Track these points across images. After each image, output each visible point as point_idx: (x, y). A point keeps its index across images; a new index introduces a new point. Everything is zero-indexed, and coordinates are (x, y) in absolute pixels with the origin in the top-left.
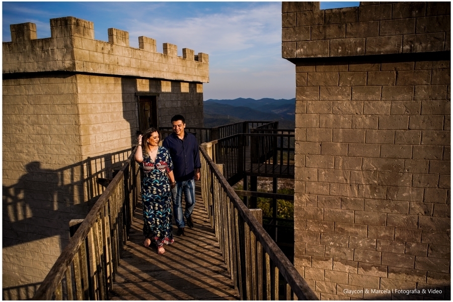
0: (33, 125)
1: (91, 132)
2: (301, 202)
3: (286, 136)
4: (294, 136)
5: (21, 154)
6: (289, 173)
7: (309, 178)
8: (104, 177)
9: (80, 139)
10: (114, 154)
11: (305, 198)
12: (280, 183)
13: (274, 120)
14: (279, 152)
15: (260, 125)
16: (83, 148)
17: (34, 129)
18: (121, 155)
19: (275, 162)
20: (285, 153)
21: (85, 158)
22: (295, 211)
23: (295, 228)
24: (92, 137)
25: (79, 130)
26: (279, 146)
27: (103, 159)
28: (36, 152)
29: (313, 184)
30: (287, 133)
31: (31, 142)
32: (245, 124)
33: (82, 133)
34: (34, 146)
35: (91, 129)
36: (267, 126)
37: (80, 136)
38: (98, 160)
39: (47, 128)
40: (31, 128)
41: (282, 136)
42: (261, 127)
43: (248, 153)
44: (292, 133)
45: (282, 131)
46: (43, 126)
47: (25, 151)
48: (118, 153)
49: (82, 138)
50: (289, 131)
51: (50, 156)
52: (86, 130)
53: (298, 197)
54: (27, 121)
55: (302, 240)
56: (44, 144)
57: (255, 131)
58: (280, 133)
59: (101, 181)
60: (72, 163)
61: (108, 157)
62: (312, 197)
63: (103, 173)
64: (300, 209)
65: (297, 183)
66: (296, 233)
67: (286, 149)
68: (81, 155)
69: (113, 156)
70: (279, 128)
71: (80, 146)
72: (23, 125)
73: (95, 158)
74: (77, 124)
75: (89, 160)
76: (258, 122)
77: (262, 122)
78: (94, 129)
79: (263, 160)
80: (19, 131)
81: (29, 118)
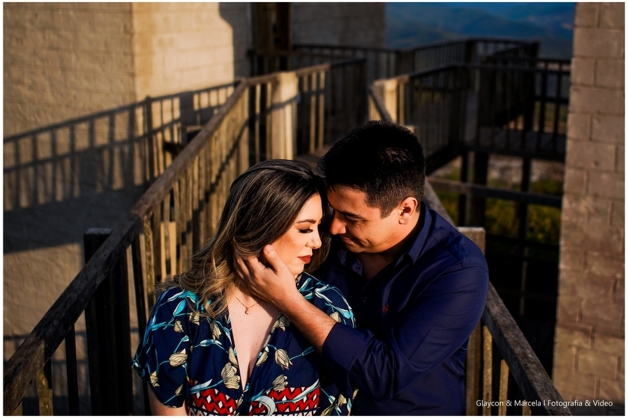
0: (43, 30)
1: (156, 49)
2: (577, 213)
3: (553, 72)
4: (568, 73)
5: (20, 87)
6: (554, 151)
7: (596, 163)
8: (176, 139)
9: (132, 62)
10: (199, 92)
11: (585, 205)
12: (538, 170)
13: (530, 39)
14: (538, 104)
15: (501, 47)
16: (139, 81)
17: (44, 38)
18: (213, 94)
19: (528, 125)
20: (550, 107)
21: (141, 97)
22: (563, 231)
23: (562, 266)
24: (157, 59)
25: (130, 44)
26: (538, 92)
27: (177, 102)
28: (47, 83)
29: (604, 176)
30: (555, 67)
31: (39, 63)
32: (470, 45)
33: (137, 49)
34: (44, 72)
35: (155, 41)
36: (515, 51)
37: (132, 55)
38: (167, 104)
39: (70, 36)
40: (39, 35)
41: (545, 73)
42: (503, 53)
43: (472, 106)
44: (565, 68)
45: (547, 61)
46: (63, 33)
47: (27, 81)
48: (208, 90)
49: (138, 61)
50: (561, 62)
51: (73, 92)
52: (146, 45)
53: (570, 203)
54: (32, 22)
55: (574, 292)
56: (64, 69)
57: (489, 59)
58: (542, 65)
59: (169, 147)
60: (114, 106)
61: (186, 99)
62: (602, 204)
63: (175, 127)
64: (573, 227)
65: (570, 173)
66: (563, 276)
67: (551, 100)
68: (133, 94)
69: (196, 98)
70: (542, 55)
71: (133, 75)
72: (24, 29)
73: (161, 99)
74: (129, 31)
75: (148, 103)
76: (496, 42)
77: (506, 42)
78: (161, 43)
79: (501, 120)
80: (17, 40)
81: (36, 15)
